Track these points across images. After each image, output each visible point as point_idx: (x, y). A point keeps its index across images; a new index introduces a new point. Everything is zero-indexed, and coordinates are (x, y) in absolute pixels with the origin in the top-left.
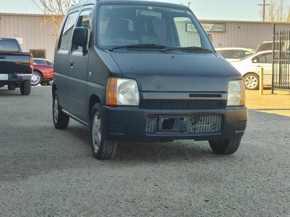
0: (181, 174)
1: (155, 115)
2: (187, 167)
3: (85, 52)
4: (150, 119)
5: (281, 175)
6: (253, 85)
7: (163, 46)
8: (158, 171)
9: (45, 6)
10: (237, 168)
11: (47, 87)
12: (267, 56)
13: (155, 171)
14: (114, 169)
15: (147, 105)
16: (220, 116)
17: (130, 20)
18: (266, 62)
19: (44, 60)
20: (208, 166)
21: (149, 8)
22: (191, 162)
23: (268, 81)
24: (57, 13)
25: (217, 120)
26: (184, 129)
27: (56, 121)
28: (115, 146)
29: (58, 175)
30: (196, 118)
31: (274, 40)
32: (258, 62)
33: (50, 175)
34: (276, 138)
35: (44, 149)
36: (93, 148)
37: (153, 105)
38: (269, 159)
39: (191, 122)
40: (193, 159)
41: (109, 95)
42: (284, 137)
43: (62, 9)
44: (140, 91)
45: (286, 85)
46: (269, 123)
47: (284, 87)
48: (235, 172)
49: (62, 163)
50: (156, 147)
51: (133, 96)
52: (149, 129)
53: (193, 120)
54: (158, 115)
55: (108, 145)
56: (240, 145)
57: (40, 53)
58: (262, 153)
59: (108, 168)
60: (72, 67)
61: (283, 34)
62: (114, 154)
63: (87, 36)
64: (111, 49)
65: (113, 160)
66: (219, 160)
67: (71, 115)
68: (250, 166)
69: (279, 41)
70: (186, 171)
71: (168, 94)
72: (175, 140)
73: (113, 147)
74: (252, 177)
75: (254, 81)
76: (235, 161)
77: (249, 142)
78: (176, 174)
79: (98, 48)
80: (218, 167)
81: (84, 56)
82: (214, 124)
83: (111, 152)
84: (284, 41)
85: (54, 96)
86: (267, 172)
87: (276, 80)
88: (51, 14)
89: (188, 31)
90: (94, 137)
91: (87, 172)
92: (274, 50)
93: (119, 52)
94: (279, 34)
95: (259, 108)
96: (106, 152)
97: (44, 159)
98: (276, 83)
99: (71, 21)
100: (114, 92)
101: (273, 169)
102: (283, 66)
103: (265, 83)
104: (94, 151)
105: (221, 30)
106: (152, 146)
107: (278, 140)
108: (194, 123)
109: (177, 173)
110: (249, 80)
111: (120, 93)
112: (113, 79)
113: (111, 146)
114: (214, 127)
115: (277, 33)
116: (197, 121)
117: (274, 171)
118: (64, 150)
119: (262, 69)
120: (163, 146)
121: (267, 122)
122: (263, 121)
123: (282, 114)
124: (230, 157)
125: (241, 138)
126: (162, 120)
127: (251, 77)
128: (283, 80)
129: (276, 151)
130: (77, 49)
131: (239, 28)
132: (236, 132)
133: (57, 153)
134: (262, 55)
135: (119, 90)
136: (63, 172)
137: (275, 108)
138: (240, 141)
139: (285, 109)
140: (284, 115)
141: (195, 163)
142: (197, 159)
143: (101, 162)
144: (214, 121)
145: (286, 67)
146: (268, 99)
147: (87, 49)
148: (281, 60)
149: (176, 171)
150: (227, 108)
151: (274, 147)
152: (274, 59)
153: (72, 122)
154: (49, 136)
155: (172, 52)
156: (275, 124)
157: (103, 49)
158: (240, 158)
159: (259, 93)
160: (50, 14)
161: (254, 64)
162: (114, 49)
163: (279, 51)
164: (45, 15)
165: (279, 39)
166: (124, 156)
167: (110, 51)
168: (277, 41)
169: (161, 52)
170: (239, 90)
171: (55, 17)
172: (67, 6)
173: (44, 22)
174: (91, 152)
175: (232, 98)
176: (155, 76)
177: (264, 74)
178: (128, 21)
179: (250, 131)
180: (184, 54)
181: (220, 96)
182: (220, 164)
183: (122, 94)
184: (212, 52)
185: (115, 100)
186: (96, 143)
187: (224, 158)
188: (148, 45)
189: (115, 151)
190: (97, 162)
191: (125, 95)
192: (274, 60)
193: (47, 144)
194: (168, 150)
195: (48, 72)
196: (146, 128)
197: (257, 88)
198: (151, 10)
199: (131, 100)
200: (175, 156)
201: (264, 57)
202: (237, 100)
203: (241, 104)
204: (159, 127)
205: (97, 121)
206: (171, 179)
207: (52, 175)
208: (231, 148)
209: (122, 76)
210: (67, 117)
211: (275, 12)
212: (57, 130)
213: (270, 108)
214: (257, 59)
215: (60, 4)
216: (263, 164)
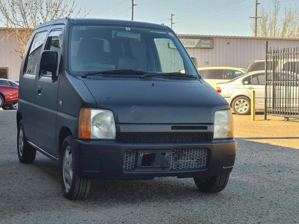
0: (162, 216)
1: (133, 150)
2: (170, 208)
3: (54, 78)
4: (128, 155)
5: (273, 216)
6: (244, 109)
7: (143, 72)
8: (137, 214)
9: (8, 18)
10: (225, 209)
11: (10, 112)
12: (259, 77)
13: (133, 214)
14: (87, 211)
15: (124, 139)
16: (205, 150)
17: (104, 40)
18: (259, 84)
19: (6, 81)
20: (193, 207)
21: (127, 29)
22: (174, 202)
23: (260, 106)
24: (21, 25)
25: (203, 155)
26: (165, 166)
27: (21, 155)
28: (89, 184)
29: (24, 220)
30: (179, 153)
31: (267, 59)
32: (250, 83)
33: (15, 219)
34: (268, 173)
35: (8, 188)
36: (64, 187)
37: (131, 139)
38: (261, 197)
39: (174, 158)
40: (176, 198)
41: (82, 127)
42: (277, 170)
43: (27, 22)
44: (117, 123)
45: (280, 109)
46: (261, 155)
47: (278, 112)
48: (222, 214)
49: (28, 205)
50: (135, 185)
51: (108, 129)
52: (127, 166)
53: (175, 155)
54: (136, 150)
55: (80, 184)
56: (228, 182)
57: (2, 71)
58: (252, 190)
59: (80, 211)
60: (40, 94)
61: (276, 53)
62: (87, 194)
63: (57, 59)
64: (84, 75)
65: (87, 200)
66: (205, 199)
67: (39, 148)
68: (239, 206)
69: (272, 60)
70: (169, 213)
71: (148, 126)
72: (155, 178)
73: (86, 186)
74: (240, 219)
75: (245, 105)
76: (223, 200)
77: (238, 177)
78: (156, 216)
79: (70, 74)
80: (204, 208)
81: (54, 82)
82: (199, 159)
83: (84, 191)
84: (278, 60)
85: (19, 126)
86: (257, 213)
87: (269, 104)
88: (15, 27)
89: (171, 48)
90: (64, 174)
91: (57, 215)
92: (267, 70)
93: (93, 79)
94: (272, 53)
95: (250, 137)
96: (78, 192)
97: (8, 200)
98: (269, 108)
99: (39, 38)
100: (87, 124)
101: (264, 210)
102: (277, 89)
103: (257, 107)
104: (65, 190)
105: (208, 46)
106: (130, 183)
107: (271, 174)
108: (177, 159)
109: (158, 215)
110: (239, 104)
111: (95, 125)
112: (86, 110)
113: (84, 185)
114: (199, 162)
115: (270, 52)
116: (180, 156)
117: (265, 211)
118: (31, 188)
119: (254, 92)
120: (142, 183)
121: (259, 153)
122: (255, 152)
123: (276, 144)
124: (217, 195)
125: (229, 174)
126: (142, 155)
127: (242, 100)
128: (277, 104)
129: (268, 188)
130: (45, 73)
131: (228, 44)
132: (224, 167)
133: (23, 193)
134: (254, 76)
135: (93, 122)
136: (30, 216)
137: (268, 137)
138: (229, 177)
139: (279, 138)
140: (278, 145)
141: (179, 203)
142: (181, 198)
143: (73, 203)
144: (199, 156)
145: (281, 89)
146: (261, 126)
147: (57, 75)
148: (274, 82)
149: (157, 213)
150: (214, 141)
151: (266, 183)
152: (267, 80)
153: (39, 156)
154: (14, 172)
155: (153, 78)
156: (268, 156)
157: (74, 75)
158: (229, 196)
159: (250, 119)
160: (13, 27)
161: (245, 85)
162: (88, 75)
163: (272, 71)
164: (7, 28)
165: (272, 58)
166: (99, 196)
167: (83, 77)
168: (269, 60)
169: (140, 79)
170: (227, 121)
171: (19, 31)
172: (33, 18)
173: (6, 36)
174: (62, 191)
175: (219, 130)
176: (133, 107)
177: (256, 97)
178: (103, 41)
179: (240, 164)
180: (165, 81)
181: (206, 128)
182: (206, 204)
183: (96, 127)
184: (196, 78)
185: (89, 133)
186: (67, 181)
187: (211, 197)
188: (125, 71)
189: (89, 190)
190: (68, 203)
191: (100, 128)
192: (267, 82)
193: (11, 182)
194: (149, 188)
195: (11, 94)
196: (124, 165)
197: (249, 113)
198: (129, 31)
199: (107, 133)
200: (156, 195)
201: (256, 77)
202: (224, 133)
203: (229, 136)
204: (138, 163)
205: (68, 156)
206: (152, 222)
207: (17, 219)
208: (218, 185)
209: (97, 107)
210: (34, 150)
211: (268, 26)
212: (22, 164)
213: (262, 137)
214: (248, 80)
215: (25, 16)
216: (254, 203)
